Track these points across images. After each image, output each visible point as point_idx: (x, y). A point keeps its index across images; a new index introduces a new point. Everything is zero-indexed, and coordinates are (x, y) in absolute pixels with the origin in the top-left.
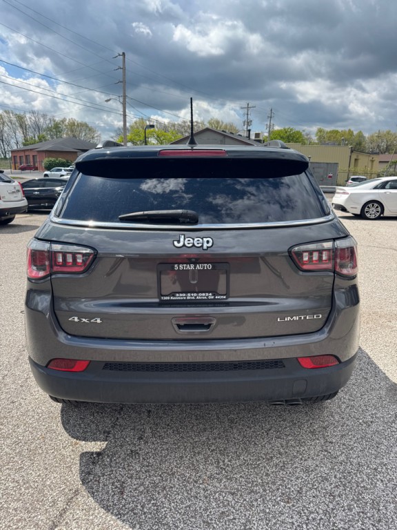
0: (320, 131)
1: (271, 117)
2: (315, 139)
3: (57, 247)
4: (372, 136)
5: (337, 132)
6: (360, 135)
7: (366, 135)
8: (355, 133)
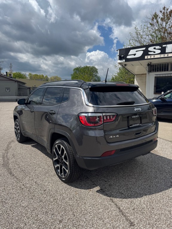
0: (30, 74)
1: (11, 67)
2: (28, 77)
3: (104, 114)
4: (51, 78)
5: (37, 75)
6: (47, 77)
7: (49, 77)
8: (44, 76)
